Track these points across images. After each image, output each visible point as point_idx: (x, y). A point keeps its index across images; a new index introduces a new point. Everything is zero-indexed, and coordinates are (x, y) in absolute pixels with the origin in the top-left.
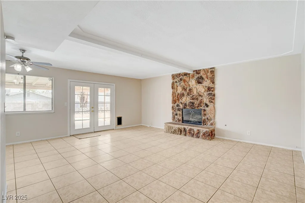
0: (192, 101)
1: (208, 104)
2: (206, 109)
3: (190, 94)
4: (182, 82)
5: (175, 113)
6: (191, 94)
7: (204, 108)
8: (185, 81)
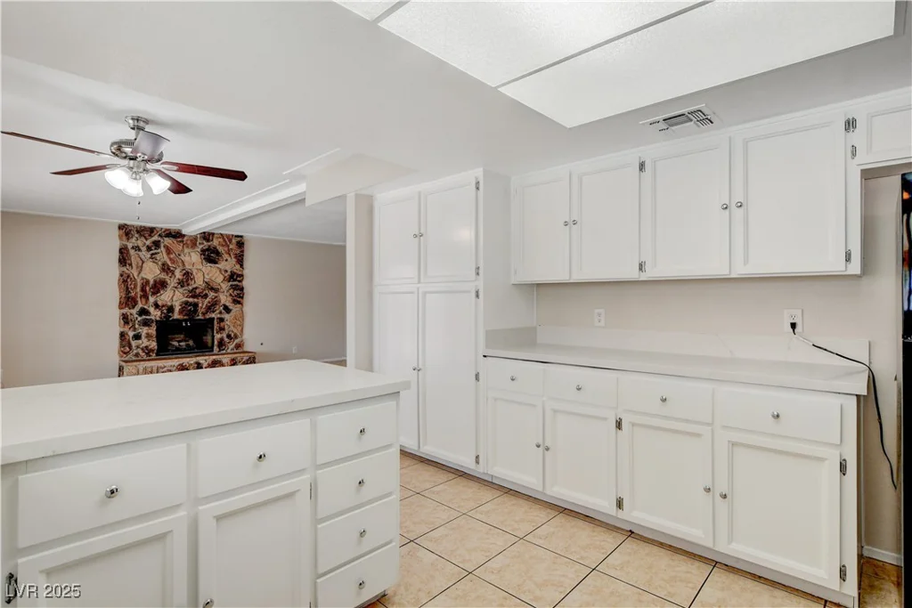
0: (191, 300)
1: (231, 308)
2: (226, 316)
3: (185, 284)
4: (159, 251)
5: (131, 334)
6: (188, 285)
7: (219, 316)
8: (169, 251)
